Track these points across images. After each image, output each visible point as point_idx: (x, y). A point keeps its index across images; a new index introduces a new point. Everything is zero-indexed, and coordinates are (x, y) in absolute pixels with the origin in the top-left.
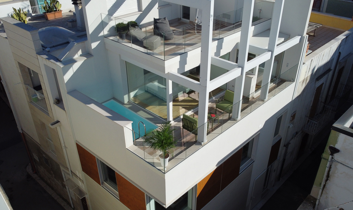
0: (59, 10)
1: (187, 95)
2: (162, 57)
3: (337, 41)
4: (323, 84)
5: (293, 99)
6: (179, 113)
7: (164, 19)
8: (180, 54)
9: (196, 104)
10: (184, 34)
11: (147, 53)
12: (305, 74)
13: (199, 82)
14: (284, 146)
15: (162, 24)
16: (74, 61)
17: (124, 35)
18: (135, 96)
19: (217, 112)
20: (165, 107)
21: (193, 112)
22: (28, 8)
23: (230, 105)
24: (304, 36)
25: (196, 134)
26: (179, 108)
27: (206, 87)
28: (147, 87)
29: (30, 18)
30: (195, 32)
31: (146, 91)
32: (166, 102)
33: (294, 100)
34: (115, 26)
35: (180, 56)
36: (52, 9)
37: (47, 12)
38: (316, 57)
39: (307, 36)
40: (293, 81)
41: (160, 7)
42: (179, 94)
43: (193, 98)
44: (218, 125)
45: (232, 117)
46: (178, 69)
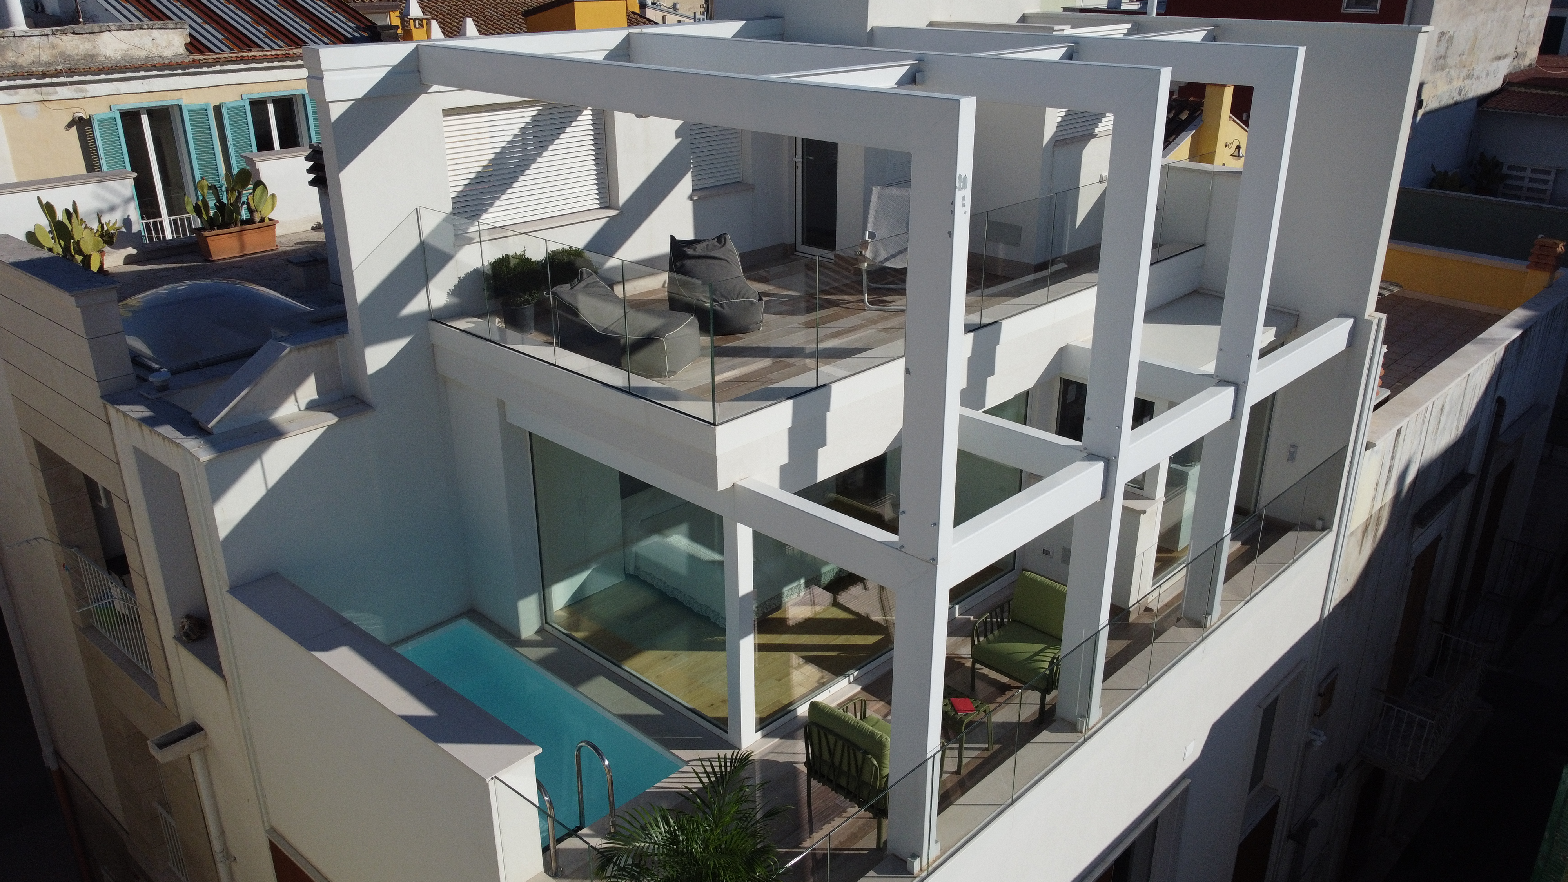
0: (262, 220)
1: (827, 596)
2: (703, 409)
3: (1491, 350)
4: (1438, 539)
5: (1326, 614)
6: (789, 688)
7: (719, 241)
8: (794, 394)
9: (871, 639)
10: (809, 309)
11: (627, 391)
12: (1372, 492)
13: (897, 534)
14: (1290, 836)
15: (711, 261)
16: (274, 433)
17: (529, 311)
18: (577, 602)
19: (979, 685)
20: (717, 657)
21: (856, 681)
22: (125, 210)
23: (1042, 650)
24: (1366, 317)
25: (880, 812)
26: (788, 661)
27: (935, 559)
28: (637, 556)
29: (133, 251)
30: (863, 301)
31: (628, 576)
32: (723, 631)
33: (1330, 615)
34: (488, 271)
35: (790, 402)
36: (232, 212)
37: (207, 226)
38: (1414, 414)
39: (1380, 320)
40: (1323, 529)
41: (700, 195)
42: (785, 589)
43: (854, 609)
44: (987, 754)
45: (1059, 712)
46: (783, 468)
